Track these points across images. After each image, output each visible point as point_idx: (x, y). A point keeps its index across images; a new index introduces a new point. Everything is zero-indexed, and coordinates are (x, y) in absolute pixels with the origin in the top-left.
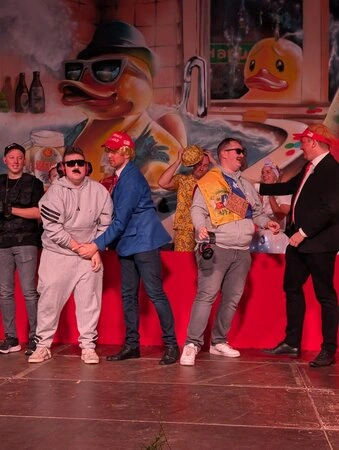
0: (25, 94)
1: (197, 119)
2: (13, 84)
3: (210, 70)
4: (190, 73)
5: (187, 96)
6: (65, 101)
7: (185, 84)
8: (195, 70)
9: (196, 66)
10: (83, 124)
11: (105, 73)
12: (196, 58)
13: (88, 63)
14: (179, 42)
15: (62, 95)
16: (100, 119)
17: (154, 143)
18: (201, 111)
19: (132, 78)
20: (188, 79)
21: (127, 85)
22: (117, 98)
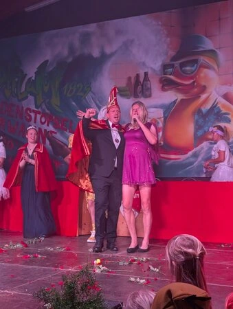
0: (140, 86)
2: (133, 81)
6: (163, 89)
10: (175, 102)
11: (188, 68)
13: (177, 63)
15: (161, 85)
16: (185, 98)
17: (220, 111)
19: (205, 70)
21: (202, 75)
22: (195, 84)
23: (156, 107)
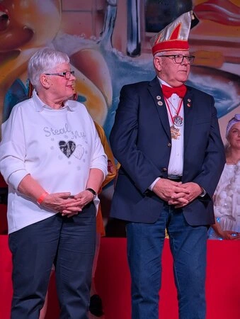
1: (127, 59)
5: (112, 25)
7: (109, 7)
18: (132, 48)
22: (8, 22)
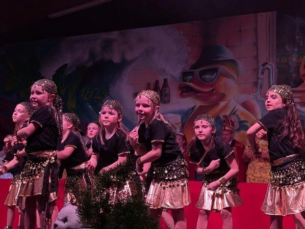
0: (159, 92)
2: (152, 87)
3: (277, 71)
4: (263, 73)
5: (261, 87)
6: (182, 95)
7: (260, 80)
8: (266, 71)
9: (267, 68)
10: (193, 108)
11: (208, 76)
12: (267, 63)
13: (197, 71)
14: (255, 55)
15: (180, 91)
16: (203, 105)
17: (239, 118)
19: (225, 79)
20: (262, 77)
21: (221, 83)
22: (215, 92)
23: (174, 113)
